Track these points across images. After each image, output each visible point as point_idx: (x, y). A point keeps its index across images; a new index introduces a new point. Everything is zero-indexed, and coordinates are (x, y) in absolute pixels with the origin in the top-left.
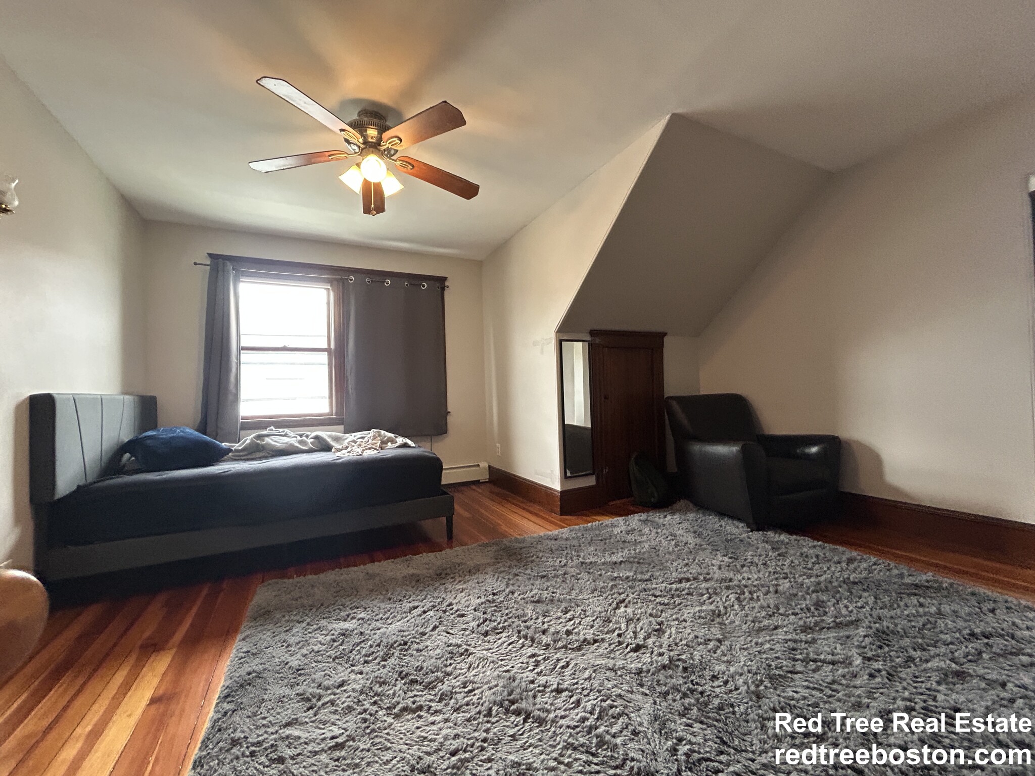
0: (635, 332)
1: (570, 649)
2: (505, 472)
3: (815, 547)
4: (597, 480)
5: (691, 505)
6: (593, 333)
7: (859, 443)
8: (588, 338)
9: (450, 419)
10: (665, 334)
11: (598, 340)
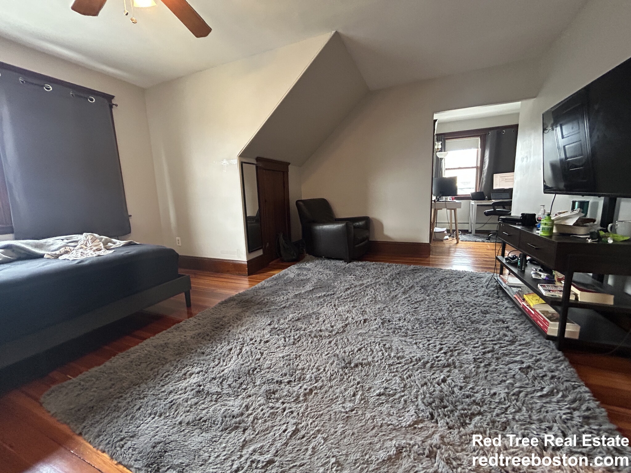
0: (277, 161)
1: (341, 333)
2: (192, 257)
3: (373, 264)
4: (264, 252)
5: (314, 257)
6: (258, 159)
7: (375, 219)
8: (255, 162)
9: (132, 220)
10: (289, 164)
11: (260, 165)
